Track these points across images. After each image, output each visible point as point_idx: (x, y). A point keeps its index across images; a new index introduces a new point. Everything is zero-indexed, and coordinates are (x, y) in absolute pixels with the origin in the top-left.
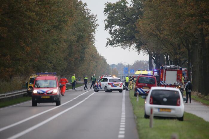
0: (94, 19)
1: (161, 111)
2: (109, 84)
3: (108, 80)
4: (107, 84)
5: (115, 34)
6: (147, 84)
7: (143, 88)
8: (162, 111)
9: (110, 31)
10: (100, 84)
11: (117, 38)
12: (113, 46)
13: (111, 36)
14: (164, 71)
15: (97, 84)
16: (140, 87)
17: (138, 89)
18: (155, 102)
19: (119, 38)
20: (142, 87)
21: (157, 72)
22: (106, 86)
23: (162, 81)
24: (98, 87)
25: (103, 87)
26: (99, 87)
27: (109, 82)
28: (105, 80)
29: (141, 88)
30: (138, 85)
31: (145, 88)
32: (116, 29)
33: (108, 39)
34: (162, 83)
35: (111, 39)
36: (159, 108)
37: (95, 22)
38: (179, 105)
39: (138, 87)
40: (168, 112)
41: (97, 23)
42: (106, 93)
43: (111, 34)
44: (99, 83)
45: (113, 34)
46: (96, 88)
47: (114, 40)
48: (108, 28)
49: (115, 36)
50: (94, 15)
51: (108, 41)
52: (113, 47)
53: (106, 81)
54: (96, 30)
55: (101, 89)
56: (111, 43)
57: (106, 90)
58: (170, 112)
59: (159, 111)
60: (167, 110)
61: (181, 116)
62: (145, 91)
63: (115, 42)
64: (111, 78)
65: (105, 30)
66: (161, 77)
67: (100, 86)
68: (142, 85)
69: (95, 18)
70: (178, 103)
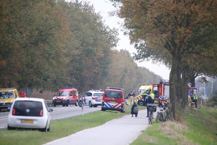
0: (115, 33)
1: (23, 122)
2: (93, 98)
3: (92, 95)
4: (91, 99)
5: (141, 49)
6: (113, 98)
7: (110, 103)
8: (25, 122)
9: (136, 45)
10: (85, 99)
11: (143, 53)
12: (140, 60)
13: (137, 50)
14: (163, 86)
15: (82, 99)
16: (107, 101)
17: (105, 103)
18: (17, 113)
19: (146, 53)
20: (109, 101)
21: (157, 87)
22: (90, 101)
23: (161, 96)
24: (82, 102)
25: (87, 101)
26: (84, 102)
27: (93, 97)
28: (90, 94)
29: (108, 103)
30: (105, 99)
31: (112, 102)
32: (142, 43)
33: (134, 53)
34: (161, 98)
35: (137, 54)
36: (22, 120)
37: (116, 36)
38: (42, 116)
39: (105, 101)
40: (30, 123)
41: (118, 37)
42: (91, 108)
43: (137, 48)
44: (83, 98)
45: (139, 48)
46: (81, 103)
47: (140, 55)
48: (134, 42)
49: (141, 50)
50: (116, 29)
51: (134, 55)
52: (139, 62)
53: (91, 96)
54: (117, 44)
55: (86, 103)
56: (137, 58)
57: (90, 105)
58: (33, 123)
59: (21, 122)
60: (29, 121)
61: (44, 127)
62: (112, 106)
63: (141, 56)
64: (96, 92)
65: (131, 44)
66: (160, 92)
67: (85, 100)
68: (109, 99)
69: (117, 32)
70: (41, 114)
